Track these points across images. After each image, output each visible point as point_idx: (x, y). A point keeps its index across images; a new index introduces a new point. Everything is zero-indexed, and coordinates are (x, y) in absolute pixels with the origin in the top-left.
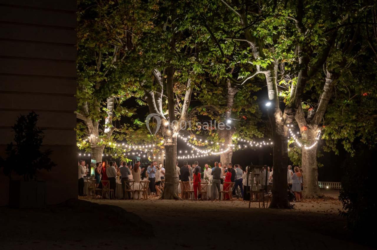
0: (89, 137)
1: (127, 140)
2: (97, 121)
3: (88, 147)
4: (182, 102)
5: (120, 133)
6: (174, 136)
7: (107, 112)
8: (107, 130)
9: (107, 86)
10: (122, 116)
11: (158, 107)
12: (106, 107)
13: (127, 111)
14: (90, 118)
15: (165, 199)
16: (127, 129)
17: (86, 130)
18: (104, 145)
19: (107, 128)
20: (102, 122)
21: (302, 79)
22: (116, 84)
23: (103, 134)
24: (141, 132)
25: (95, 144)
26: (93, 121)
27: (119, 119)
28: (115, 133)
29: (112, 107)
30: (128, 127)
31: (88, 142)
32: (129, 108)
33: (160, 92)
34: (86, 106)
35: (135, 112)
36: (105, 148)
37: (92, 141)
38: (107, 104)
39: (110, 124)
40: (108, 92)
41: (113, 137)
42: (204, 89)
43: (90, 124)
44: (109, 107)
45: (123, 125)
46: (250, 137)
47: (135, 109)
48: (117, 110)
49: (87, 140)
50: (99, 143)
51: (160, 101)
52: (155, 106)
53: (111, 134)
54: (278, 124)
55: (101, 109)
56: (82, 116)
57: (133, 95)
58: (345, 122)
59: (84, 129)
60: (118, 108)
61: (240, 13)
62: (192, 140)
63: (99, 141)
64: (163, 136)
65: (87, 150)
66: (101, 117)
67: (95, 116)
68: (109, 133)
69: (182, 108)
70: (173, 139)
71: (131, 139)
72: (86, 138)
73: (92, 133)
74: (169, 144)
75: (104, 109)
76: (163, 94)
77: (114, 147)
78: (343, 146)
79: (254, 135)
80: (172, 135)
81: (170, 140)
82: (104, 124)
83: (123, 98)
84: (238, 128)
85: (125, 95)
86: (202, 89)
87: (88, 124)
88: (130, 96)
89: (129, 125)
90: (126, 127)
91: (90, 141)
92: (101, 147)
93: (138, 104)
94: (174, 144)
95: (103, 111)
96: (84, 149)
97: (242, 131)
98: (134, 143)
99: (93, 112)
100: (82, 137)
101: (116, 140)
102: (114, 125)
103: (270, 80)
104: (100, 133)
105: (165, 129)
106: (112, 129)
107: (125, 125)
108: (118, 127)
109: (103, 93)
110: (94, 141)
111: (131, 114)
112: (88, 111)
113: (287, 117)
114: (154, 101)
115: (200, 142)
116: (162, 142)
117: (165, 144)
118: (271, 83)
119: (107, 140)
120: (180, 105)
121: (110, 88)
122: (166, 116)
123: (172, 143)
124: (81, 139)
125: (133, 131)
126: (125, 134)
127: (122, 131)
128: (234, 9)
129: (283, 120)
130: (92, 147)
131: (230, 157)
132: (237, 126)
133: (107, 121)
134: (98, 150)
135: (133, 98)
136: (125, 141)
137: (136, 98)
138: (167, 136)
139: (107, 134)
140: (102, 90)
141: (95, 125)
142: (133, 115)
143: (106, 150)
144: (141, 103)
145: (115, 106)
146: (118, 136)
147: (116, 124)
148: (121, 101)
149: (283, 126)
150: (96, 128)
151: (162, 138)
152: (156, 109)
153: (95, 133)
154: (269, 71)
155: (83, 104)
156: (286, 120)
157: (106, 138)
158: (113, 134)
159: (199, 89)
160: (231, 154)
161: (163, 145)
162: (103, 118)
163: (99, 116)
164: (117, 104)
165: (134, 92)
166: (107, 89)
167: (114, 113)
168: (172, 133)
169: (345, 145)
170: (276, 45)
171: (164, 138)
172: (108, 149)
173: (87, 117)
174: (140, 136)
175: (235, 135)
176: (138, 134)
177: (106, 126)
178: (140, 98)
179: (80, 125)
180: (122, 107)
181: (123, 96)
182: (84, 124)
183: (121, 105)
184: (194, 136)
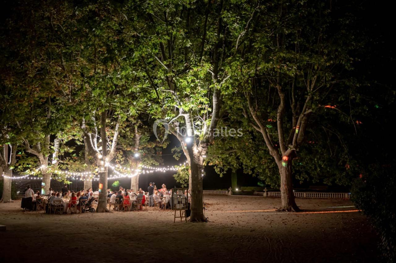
0: (40, 167)
1: (69, 168)
2: (47, 156)
3: (40, 174)
4: (112, 141)
5: (63, 164)
6: (105, 166)
7: (54, 149)
8: (54, 162)
9: (54, 122)
10: (65, 152)
11: (94, 144)
12: (54, 146)
13: (69, 149)
14: (41, 154)
15: (99, 212)
16: (69, 161)
17: (38, 162)
18: (52, 172)
19: (54, 160)
20: (51, 156)
21: (216, 120)
22: (64, 121)
23: (51, 165)
24: (79, 163)
25: (45, 171)
26: (44, 156)
27: (63, 154)
28: (60, 164)
29: (58, 146)
30: (70, 159)
31: (40, 170)
32: (70, 147)
33: (95, 133)
34: (39, 145)
35: (75, 149)
36: (53, 174)
37: (43, 170)
38: (54, 144)
39: (56, 157)
40: (56, 128)
41: (59, 167)
42: (128, 131)
43: (41, 158)
44: (55, 146)
45: (66, 158)
46: (150, 165)
47: (75, 148)
48: (61, 147)
49: (39, 169)
50: (48, 171)
51: (95, 140)
52: (92, 143)
53: (57, 165)
54: (195, 155)
55: (50, 147)
56: (36, 152)
57: (73, 138)
58: (217, 154)
59: (37, 161)
60: (62, 146)
61: (167, 67)
62: (119, 168)
63: (48, 169)
64: (98, 165)
65: (39, 176)
66: (50, 152)
67: (45, 152)
68: (56, 164)
69: (111, 146)
70: (105, 168)
71: (71, 168)
72: (39, 168)
73: (43, 164)
74: (102, 171)
75: (52, 147)
76: (98, 135)
77: (59, 174)
78: (214, 169)
79: (152, 163)
80: (104, 165)
81: (103, 169)
82: (52, 158)
83: (66, 140)
84: (142, 159)
85: (68, 138)
86: (126, 132)
87: (40, 158)
88: (71, 138)
89: (70, 158)
90: (68, 160)
91: (41, 170)
92: (50, 174)
93: (77, 144)
94: (106, 172)
95: (51, 149)
96: (37, 175)
97: (145, 161)
98: (74, 171)
99: (44, 149)
100: (36, 167)
101: (60, 168)
102: (59, 158)
103: (189, 121)
104: (49, 164)
105: (99, 161)
106: (58, 161)
107: (67, 158)
108: (62, 160)
109: (50, 129)
110: (44, 169)
111: (71, 151)
112: (40, 149)
113: (202, 150)
114: (91, 140)
115: (124, 169)
116: (97, 170)
117: (99, 172)
118: (190, 123)
119: (54, 169)
120: (110, 143)
121: (58, 124)
122: (100, 151)
123: (105, 171)
124: (35, 168)
125: (73, 162)
126: (67, 164)
127: (65, 163)
128: (163, 63)
129: (199, 152)
130: (43, 174)
131: (138, 178)
132: (142, 158)
133: (54, 155)
134: (47, 176)
135: (73, 140)
136: (67, 169)
137: (75, 140)
138: (101, 166)
139: (54, 165)
140: (50, 125)
141: (45, 158)
142: (73, 151)
143: (53, 175)
144: (79, 143)
145: (60, 145)
146: (62, 166)
147: (61, 157)
148: (64, 142)
149: (199, 157)
150: (46, 160)
151: (97, 167)
152: (93, 146)
153: (45, 164)
154: (188, 114)
155: (37, 144)
156: (201, 152)
157: (53, 167)
158: (59, 164)
159: (124, 132)
160: (139, 176)
161: (97, 172)
162: (51, 153)
163: (48, 152)
164: (61, 144)
165: (74, 136)
166: (55, 125)
167: (59, 150)
168: (105, 163)
169: (216, 169)
170: (192, 95)
171: (99, 167)
172: (55, 175)
173: (39, 152)
174: (77, 166)
175: (141, 163)
176: (77, 164)
177: (53, 159)
178: (78, 140)
179: (34, 158)
180: (65, 146)
181: (66, 138)
182: (38, 158)
183: (64, 144)
184: (120, 165)
